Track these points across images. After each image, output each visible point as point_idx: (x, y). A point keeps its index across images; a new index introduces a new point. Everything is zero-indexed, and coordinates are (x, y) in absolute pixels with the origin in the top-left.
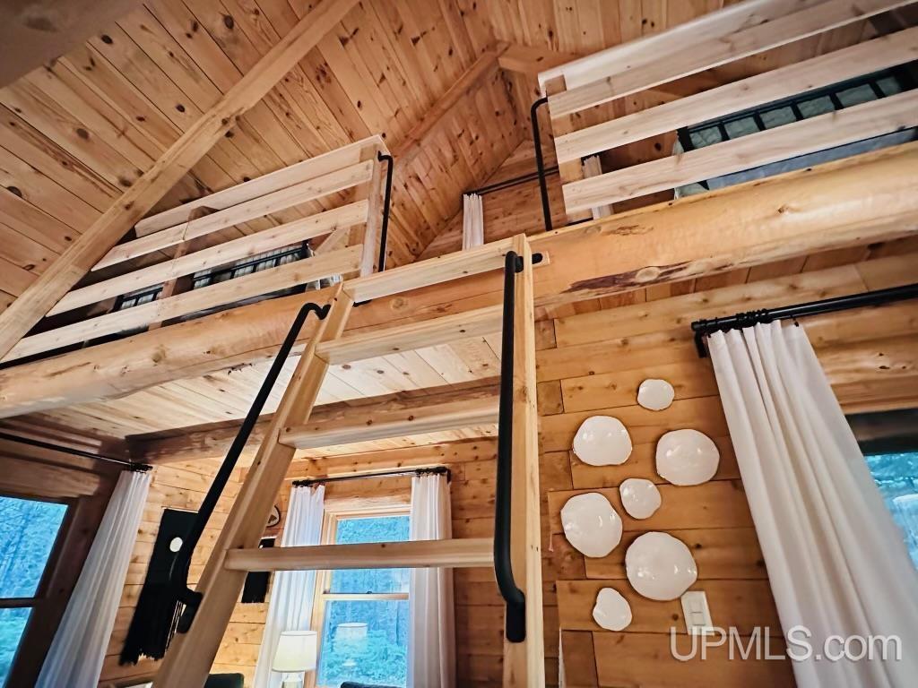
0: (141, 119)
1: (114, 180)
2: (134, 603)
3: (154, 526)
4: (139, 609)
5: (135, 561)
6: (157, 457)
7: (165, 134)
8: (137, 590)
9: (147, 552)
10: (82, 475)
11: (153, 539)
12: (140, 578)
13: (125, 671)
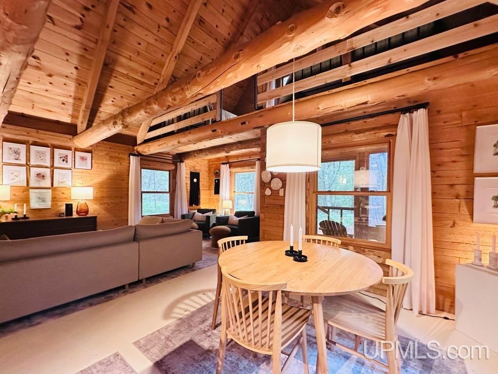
0: (154, 64)
1: (153, 84)
2: (189, 193)
3: (189, 176)
4: (190, 195)
5: (187, 184)
6: (185, 159)
7: (161, 65)
8: (189, 191)
9: (189, 182)
10: (170, 165)
11: (189, 179)
12: (189, 188)
13: (191, 207)
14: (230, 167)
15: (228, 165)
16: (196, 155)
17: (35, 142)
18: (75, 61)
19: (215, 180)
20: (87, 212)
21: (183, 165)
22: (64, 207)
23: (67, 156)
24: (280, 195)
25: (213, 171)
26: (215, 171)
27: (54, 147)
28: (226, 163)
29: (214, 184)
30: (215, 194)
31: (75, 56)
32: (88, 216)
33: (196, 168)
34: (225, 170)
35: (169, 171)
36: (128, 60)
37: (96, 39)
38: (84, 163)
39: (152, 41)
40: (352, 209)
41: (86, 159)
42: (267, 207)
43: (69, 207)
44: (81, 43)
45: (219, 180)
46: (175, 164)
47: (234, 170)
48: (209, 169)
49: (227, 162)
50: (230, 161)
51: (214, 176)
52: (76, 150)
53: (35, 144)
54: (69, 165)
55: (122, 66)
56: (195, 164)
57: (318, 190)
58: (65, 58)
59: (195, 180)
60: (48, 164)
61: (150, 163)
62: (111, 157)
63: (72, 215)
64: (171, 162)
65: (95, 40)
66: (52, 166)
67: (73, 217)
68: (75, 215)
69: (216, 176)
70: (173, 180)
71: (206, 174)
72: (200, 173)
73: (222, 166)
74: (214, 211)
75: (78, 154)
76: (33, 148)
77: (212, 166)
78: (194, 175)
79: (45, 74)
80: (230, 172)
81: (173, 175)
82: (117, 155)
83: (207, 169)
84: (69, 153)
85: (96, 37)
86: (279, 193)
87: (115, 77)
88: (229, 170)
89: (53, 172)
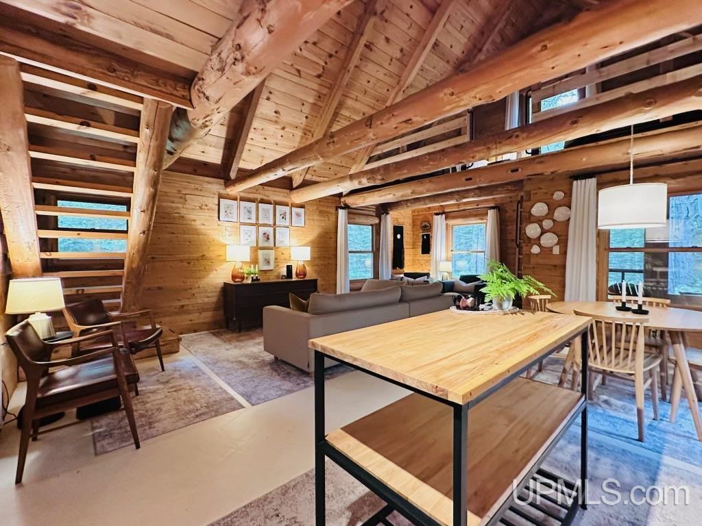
2: (393, 253)
3: (393, 231)
4: (394, 255)
8: (392, 249)
9: (392, 239)
10: (373, 217)
11: (393, 235)
12: (392, 246)
13: (395, 271)
14: (446, 218)
15: (444, 216)
16: (409, 204)
17: (262, 199)
18: (306, 109)
19: (423, 236)
20: (305, 275)
21: (389, 217)
22: (285, 269)
23: (285, 213)
24: (554, 253)
25: (419, 224)
26: (421, 223)
27: (276, 203)
28: (442, 214)
29: (421, 240)
30: (423, 253)
31: (309, 105)
32: (306, 279)
33: (400, 221)
34: (439, 222)
35: (372, 225)
36: (354, 101)
37: (331, 85)
38: (300, 219)
39: (381, 76)
40: (640, 272)
41: (300, 216)
42: (533, 268)
43: (289, 268)
44: (317, 91)
45: (428, 236)
46: (379, 216)
47: (451, 222)
48: (414, 221)
49: (441, 211)
50: (446, 211)
51: (421, 231)
52: (293, 205)
53: (263, 201)
54: (287, 223)
55: (348, 108)
56: (398, 215)
57: (611, 247)
58: (299, 109)
59: (399, 236)
60: (271, 222)
61: (356, 217)
62: (320, 211)
63: (291, 278)
64: (374, 214)
65: (329, 86)
66: (275, 224)
67: (294, 280)
68: (294, 278)
69: (424, 231)
70: (376, 236)
71: (410, 227)
72: (404, 226)
73: (435, 217)
74: (428, 275)
75: (294, 209)
76: (261, 205)
77: (418, 217)
78: (398, 230)
79: (279, 127)
80: (447, 224)
81: (376, 231)
82: (325, 209)
83: (411, 221)
84: (287, 209)
85: (331, 82)
86: (551, 251)
87: (338, 121)
88: (445, 222)
89: (275, 230)
